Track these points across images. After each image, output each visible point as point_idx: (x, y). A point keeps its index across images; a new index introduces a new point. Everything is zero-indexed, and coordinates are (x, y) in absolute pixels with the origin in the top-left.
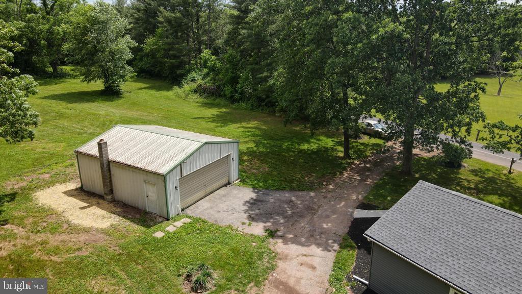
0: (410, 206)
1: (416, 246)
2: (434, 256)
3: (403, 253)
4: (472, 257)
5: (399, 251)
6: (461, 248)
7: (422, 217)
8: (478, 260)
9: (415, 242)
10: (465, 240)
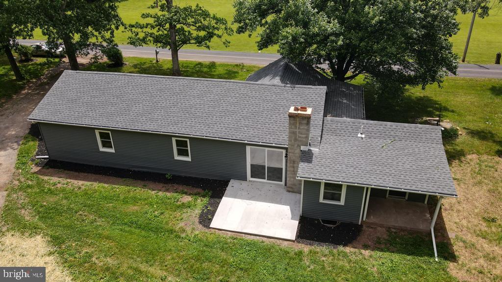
0: (60, 90)
1: (68, 113)
2: (81, 115)
3: (60, 121)
4: (103, 106)
5: (57, 120)
6: (96, 104)
7: (69, 94)
8: (107, 107)
9: (66, 111)
10: (98, 98)
